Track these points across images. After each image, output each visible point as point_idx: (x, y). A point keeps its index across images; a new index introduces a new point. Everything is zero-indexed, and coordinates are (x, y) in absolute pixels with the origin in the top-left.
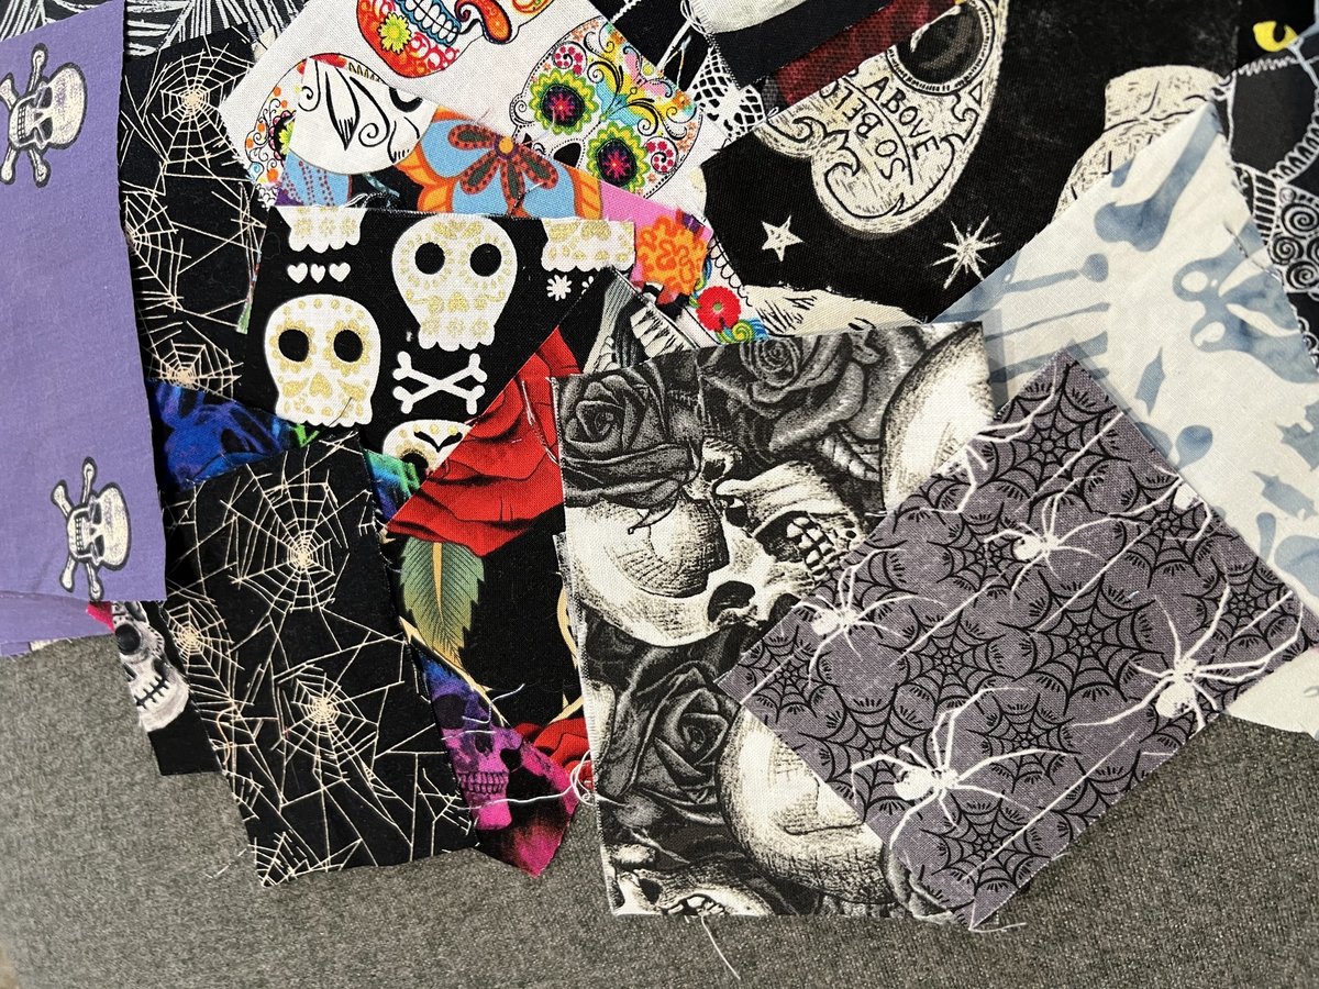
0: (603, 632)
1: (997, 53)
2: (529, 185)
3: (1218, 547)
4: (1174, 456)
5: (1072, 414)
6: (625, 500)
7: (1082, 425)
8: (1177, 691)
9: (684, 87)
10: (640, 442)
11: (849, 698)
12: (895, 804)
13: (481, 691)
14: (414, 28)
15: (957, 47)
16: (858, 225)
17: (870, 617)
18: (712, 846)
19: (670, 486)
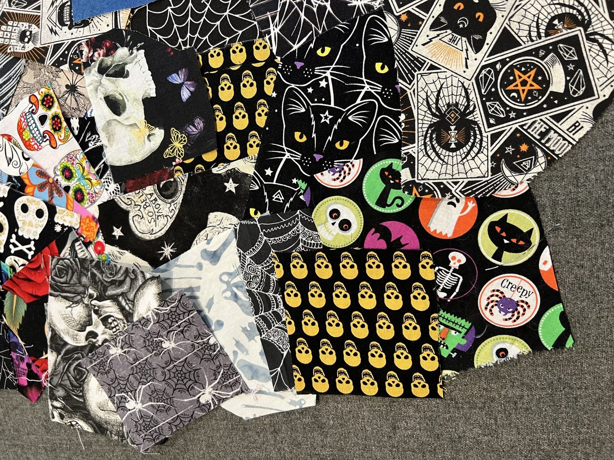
0: (55, 335)
1: (182, 195)
2: (55, 195)
3: (221, 357)
4: (213, 328)
5: (182, 309)
6: (66, 298)
7: (184, 313)
8: (206, 396)
9: (101, 178)
10: (72, 282)
11: (117, 375)
12: (124, 409)
13: (22, 343)
14: (32, 135)
15: (172, 191)
16: (140, 235)
17: (125, 352)
18: (79, 408)
19: (79, 297)
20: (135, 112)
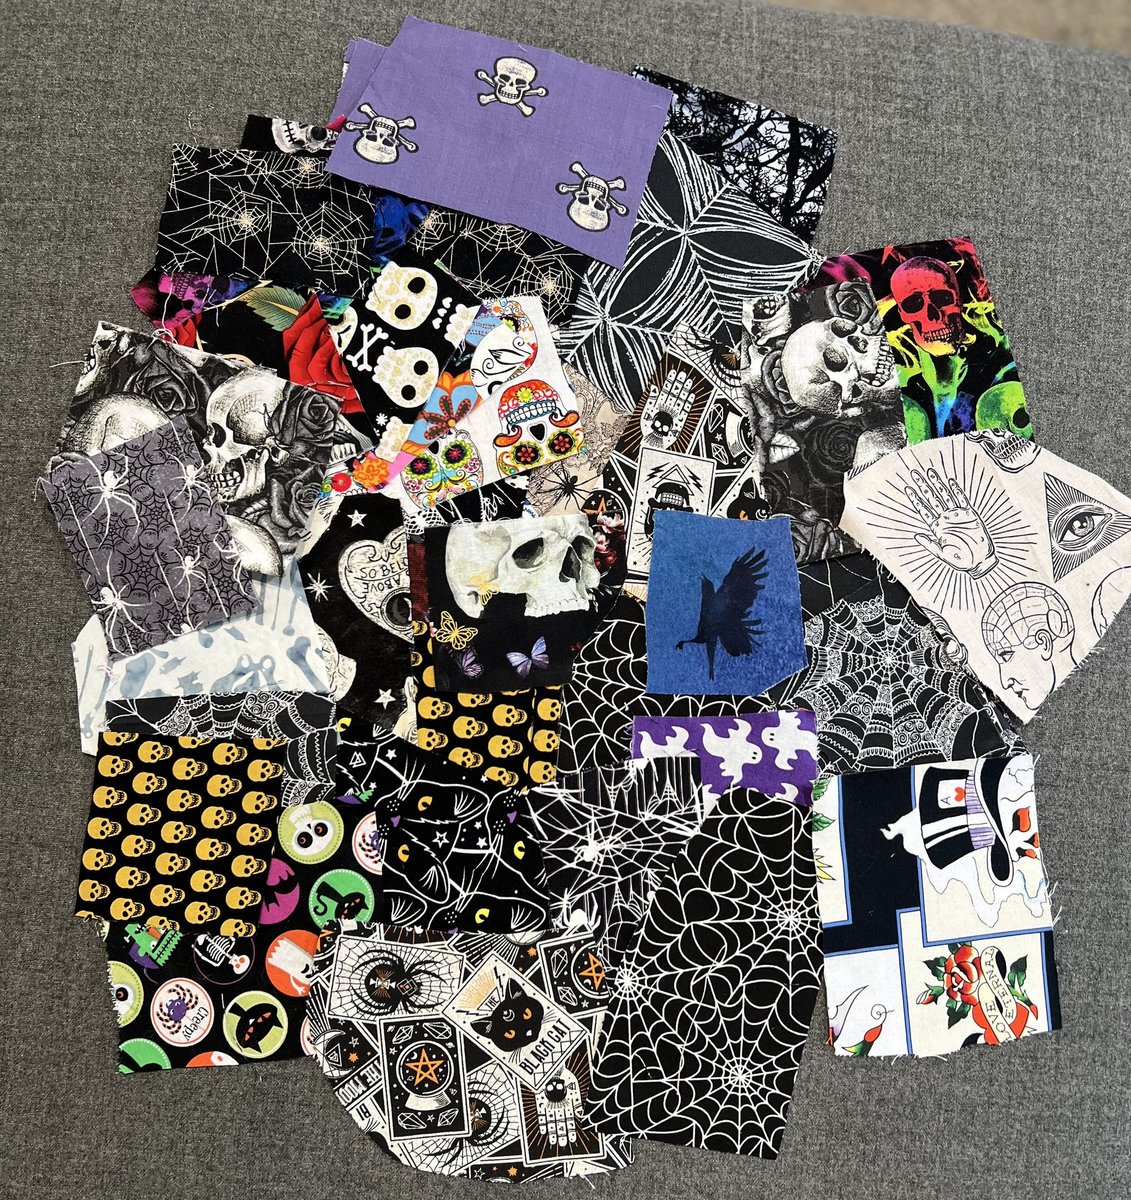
0: (226, 373)
1: (387, 627)
2: (431, 425)
3: (162, 633)
4: (204, 631)
5: (234, 598)
6: (279, 409)
7: (229, 600)
8: (110, 597)
9: (438, 507)
10: (301, 426)
11: (156, 468)
12: (105, 469)
13: (224, 305)
14: (522, 404)
15: (397, 614)
16: (348, 551)
17: (186, 490)
18: (115, 381)
19: (277, 431)
20: (512, 581)
